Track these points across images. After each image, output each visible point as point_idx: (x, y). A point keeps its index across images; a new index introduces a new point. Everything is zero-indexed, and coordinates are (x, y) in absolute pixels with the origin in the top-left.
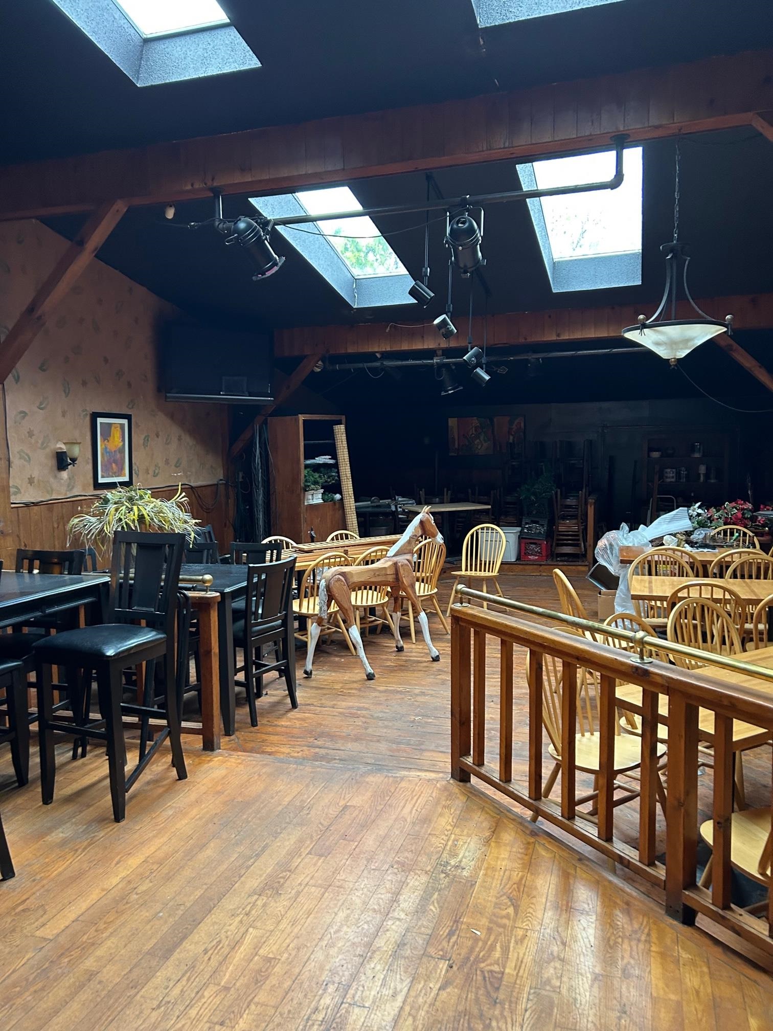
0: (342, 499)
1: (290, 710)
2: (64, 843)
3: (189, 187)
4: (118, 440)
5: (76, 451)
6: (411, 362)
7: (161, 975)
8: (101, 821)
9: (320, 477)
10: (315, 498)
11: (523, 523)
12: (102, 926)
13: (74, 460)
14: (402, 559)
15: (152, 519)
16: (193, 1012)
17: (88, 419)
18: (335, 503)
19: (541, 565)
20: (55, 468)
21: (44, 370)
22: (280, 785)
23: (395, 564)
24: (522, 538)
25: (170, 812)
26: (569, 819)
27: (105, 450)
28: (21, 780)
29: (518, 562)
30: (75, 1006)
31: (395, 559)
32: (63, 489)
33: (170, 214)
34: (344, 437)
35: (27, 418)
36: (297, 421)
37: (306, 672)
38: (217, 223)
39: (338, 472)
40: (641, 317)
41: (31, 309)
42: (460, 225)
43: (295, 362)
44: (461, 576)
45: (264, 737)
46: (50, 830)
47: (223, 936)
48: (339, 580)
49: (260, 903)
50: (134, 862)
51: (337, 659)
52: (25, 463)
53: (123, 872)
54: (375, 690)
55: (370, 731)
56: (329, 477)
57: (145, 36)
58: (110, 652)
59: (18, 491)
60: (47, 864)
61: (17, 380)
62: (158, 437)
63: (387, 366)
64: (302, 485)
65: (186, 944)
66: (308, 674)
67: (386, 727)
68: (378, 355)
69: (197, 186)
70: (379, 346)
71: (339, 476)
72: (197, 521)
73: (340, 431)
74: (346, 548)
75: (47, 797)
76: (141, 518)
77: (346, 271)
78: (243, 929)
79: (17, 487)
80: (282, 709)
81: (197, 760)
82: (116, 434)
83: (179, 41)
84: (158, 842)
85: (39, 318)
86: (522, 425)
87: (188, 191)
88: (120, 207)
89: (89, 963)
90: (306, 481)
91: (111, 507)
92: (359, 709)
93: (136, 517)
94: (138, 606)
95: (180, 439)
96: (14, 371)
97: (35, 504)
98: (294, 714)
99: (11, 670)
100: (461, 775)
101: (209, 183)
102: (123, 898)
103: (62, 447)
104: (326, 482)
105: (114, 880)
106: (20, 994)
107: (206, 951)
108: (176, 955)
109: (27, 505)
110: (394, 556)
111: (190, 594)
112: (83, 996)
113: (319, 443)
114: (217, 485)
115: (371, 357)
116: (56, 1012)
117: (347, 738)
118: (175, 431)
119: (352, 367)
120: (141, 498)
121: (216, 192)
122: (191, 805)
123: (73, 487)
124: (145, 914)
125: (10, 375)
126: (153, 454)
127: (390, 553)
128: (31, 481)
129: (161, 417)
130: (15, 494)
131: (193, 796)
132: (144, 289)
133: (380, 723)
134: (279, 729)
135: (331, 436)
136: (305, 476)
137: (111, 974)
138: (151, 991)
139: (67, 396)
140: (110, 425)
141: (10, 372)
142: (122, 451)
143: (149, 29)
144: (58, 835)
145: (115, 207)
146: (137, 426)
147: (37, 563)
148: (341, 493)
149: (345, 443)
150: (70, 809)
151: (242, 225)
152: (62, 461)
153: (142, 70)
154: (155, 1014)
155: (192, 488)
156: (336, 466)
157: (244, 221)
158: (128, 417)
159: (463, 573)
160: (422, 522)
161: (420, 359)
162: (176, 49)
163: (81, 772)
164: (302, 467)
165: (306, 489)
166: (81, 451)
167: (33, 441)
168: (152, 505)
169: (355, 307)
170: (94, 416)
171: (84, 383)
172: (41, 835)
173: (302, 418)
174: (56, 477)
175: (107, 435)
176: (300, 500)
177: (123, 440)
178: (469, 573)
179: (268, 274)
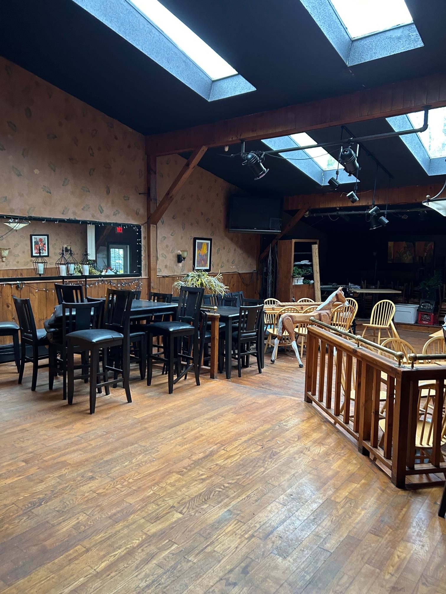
0: (314, 283)
1: (258, 374)
2: (150, 396)
3: (231, 139)
4: (205, 250)
5: (185, 255)
6: (353, 212)
7: (166, 432)
8: (165, 393)
9: (302, 271)
10: (300, 282)
11: (421, 302)
12: (154, 418)
13: (184, 258)
14: (324, 312)
15: (206, 285)
16: (172, 442)
17: (192, 240)
18: (310, 285)
19: (429, 327)
20: (177, 261)
21: (174, 219)
22: (233, 393)
23: (320, 314)
24: (420, 311)
25: (189, 394)
26: (336, 415)
27: (199, 254)
28: (142, 378)
29: (416, 324)
30: (138, 434)
31: (320, 312)
32: (180, 271)
33: (227, 149)
34: (317, 251)
35: (166, 239)
36: (291, 242)
37: (272, 361)
38: (242, 155)
39: (312, 269)
40: (428, 196)
41: (168, 194)
42: (345, 153)
43: (293, 213)
44: (368, 327)
45: (242, 381)
46: (147, 393)
47: (191, 427)
48: (288, 318)
49: (207, 422)
50: (170, 405)
51: (290, 358)
52: (164, 259)
53: (166, 407)
54: (301, 371)
55: (289, 386)
56: (307, 271)
57: (213, 80)
58: (171, 330)
59: (161, 271)
60: (143, 401)
61: (163, 223)
62: (224, 249)
63: (340, 215)
64: (292, 275)
65: (178, 427)
66: (273, 362)
67: (297, 385)
68: (338, 209)
69: (234, 139)
70: (336, 204)
71: (313, 271)
72: (227, 287)
73: (315, 248)
74: (302, 306)
75: (149, 384)
76: (202, 284)
77: (318, 168)
78: (198, 427)
79: (160, 269)
80: (255, 373)
81: (206, 381)
82: (204, 247)
83: (225, 81)
84: (181, 401)
85: (171, 197)
86: (433, 247)
87: (231, 141)
88: (204, 149)
89: (147, 426)
90: (294, 273)
91: (190, 278)
92: (289, 377)
93: (200, 284)
94: (187, 315)
95: (235, 250)
96: (161, 219)
97: (167, 277)
98: (260, 375)
99: (141, 335)
100: (309, 400)
101: (239, 137)
102: (163, 413)
103: (180, 252)
104: (306, 274)
105: (162, 408)
106: (124, 429)
107: (183, 429)
108: (173, 428)
109: (163, 277)
110: (320, 310)
111: (208, 314)
112: (141, 432)
113: (303, 254)
114: (252, 273)
115: (334, 209)
116: (132, 434)
117: (277, 387)
118: (233, 246)
119: (322, 215)
120: (203, 275)
121: (242, 141)
122: (197, 393)
123: (184, 270)
124: (168, 418)
125: (160, 221)
126: (221, 257)
127: (318, 309)
128: (166, 267)
129: (227, 241)
130: (159, 272)
131: (199, 391)
132: (223, 180)
133: (295, 384)
134: (249, 379)
135: (310, 250)
136: (294, 270)
137: (151, 429)
138: (162, 435)
139: (183, 230)
140: (202, 243)
141: (160, 219)
142: (207, 255)
143: (214, 77)
144: (149, 394)
145: (202, 149)
146: (215, 244)
147: (156, 298)
148: (313, 280)
149: (317, 254)
150: (156, 388)
151: (250, 156)
152: (180, 259)
153: (211, 94)
154: (161, 440)
155: (239, 274)
156: (312, 265)
157: (251, 154)
158: (211, 240)
159: (371, 325)
160: (337, 295)
161: (358, 211)
162: (225, 84)
163: (163, 379)
164: (292, 265)
165: (293, 277)
166: (188, 255)
167: (168, 249)
168: (207, 279)
169: (322, 185)
170: (195, 239)
171: (191, 224)
172: (144, 394)
173: (294, 241)
174: (176, 265)
175: (200, 248)
176: (290, 283)
177: (208, 250)
178: (374, 325)
179: (261, 177)
